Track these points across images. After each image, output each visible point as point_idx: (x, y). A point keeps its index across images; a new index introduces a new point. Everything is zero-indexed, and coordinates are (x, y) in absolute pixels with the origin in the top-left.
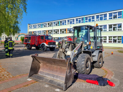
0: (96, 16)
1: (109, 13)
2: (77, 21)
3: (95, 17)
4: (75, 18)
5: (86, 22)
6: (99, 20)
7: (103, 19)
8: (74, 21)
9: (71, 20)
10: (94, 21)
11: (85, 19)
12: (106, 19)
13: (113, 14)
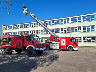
0: (71, 18)
1: (83, 16)
2: (53, 22)
3: (70, 20)
4: (51, 20)
5: (62, 23)
6: (73, 22)
7: (77, 21)
8: (50, 23)
9: (47, 22)
10: (69, 23)
11: (60, 21)
12: (80, 21)
13: (86, 17)
